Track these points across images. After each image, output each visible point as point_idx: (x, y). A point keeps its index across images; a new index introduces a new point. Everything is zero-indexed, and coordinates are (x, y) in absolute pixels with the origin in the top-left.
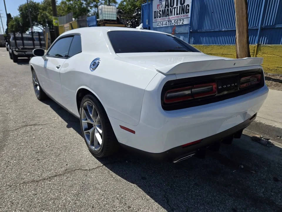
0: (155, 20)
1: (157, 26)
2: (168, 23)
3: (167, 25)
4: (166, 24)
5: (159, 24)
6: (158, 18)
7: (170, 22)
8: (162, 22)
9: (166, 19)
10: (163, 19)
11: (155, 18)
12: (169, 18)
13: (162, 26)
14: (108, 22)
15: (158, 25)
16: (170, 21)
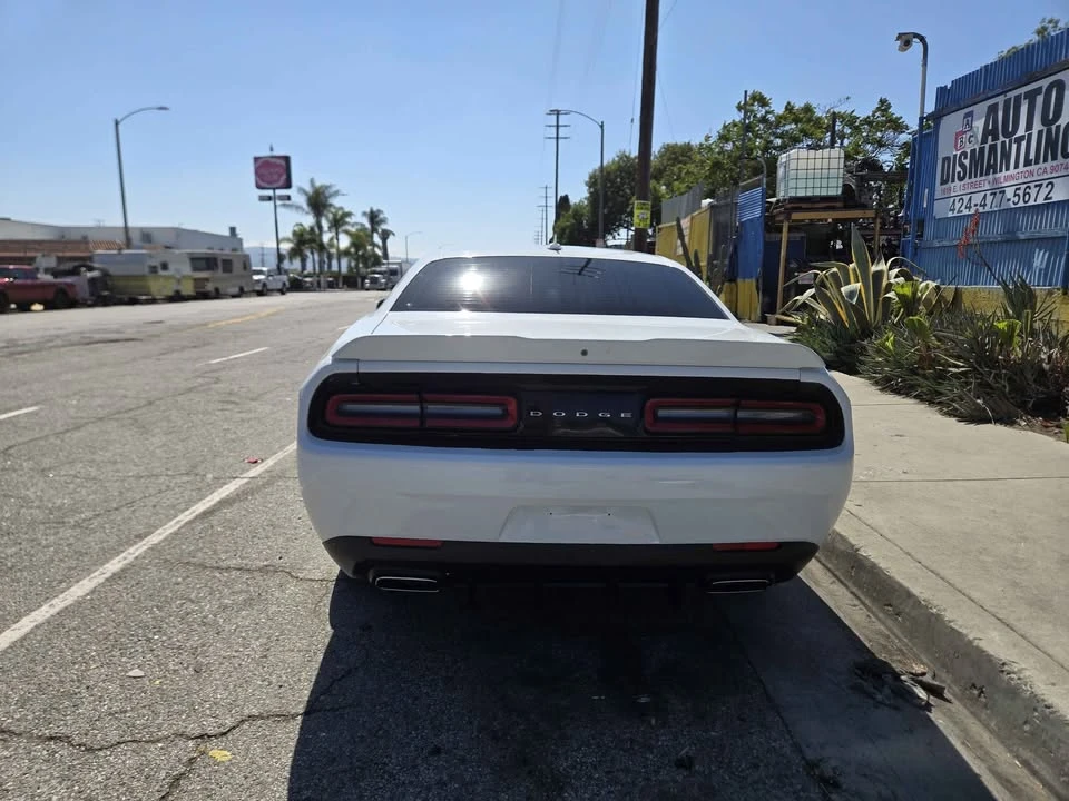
0: (944, 191)
1: (950, 214)
2: (989, 198)
3: (987, 209)
4: (985, 205)
5: (957, 205)
6: (953, 181)
7: (999, 196)
8: (966, 198)
9: (985, 183)
10: (972, 185)
11: (944, 182)
12: (995, 181)
13: (966, 212)
14: (804, 205)
15: (953, 210)
16: (998, 191)
